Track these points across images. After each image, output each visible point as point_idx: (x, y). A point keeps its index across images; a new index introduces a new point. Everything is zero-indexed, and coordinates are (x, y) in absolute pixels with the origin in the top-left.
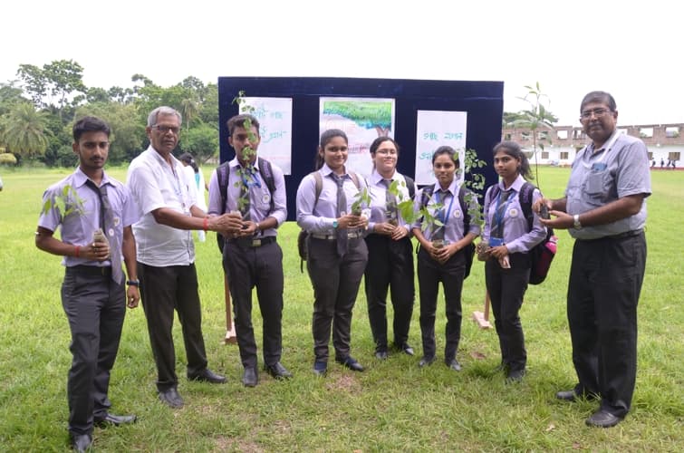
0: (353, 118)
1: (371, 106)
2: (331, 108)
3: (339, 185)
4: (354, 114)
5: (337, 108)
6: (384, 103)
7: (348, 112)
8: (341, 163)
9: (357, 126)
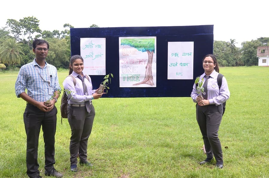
0: (136, 47)
1: (144, 41)
2: (125, 42)
3: (83, 81)
4: (136, 45)
5: (128, 42)
6: (151, 39)
7: (133, 44)
8: (81, 71)
9: (137, 50)
